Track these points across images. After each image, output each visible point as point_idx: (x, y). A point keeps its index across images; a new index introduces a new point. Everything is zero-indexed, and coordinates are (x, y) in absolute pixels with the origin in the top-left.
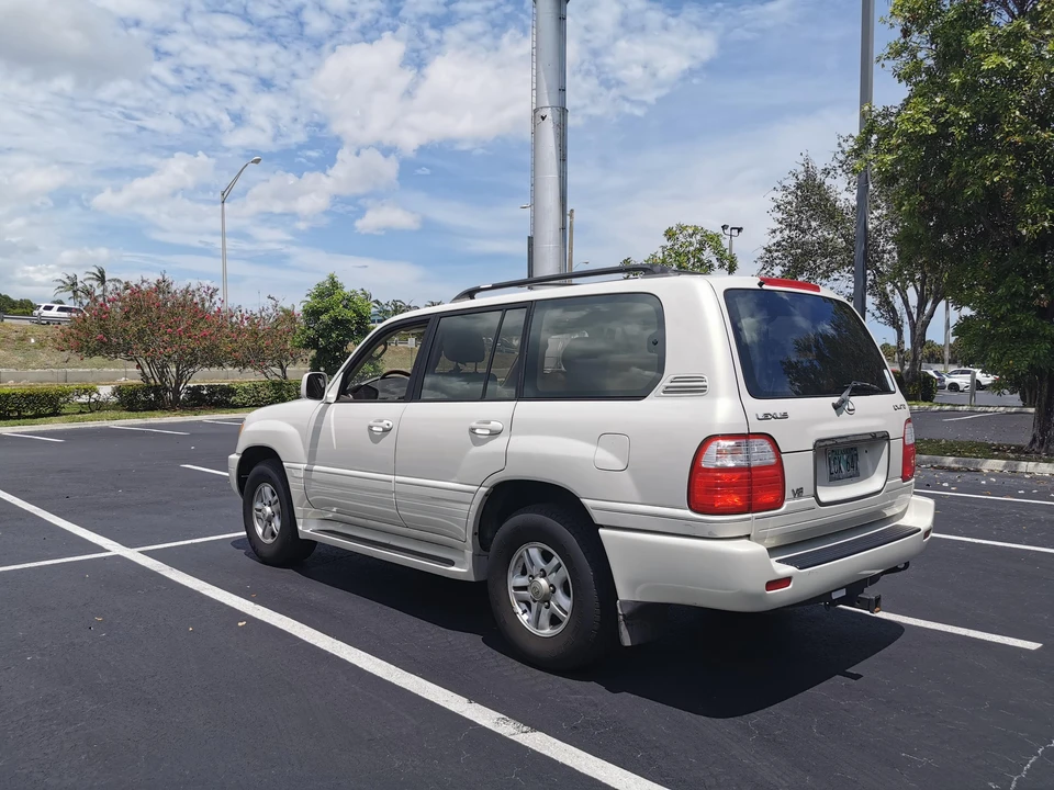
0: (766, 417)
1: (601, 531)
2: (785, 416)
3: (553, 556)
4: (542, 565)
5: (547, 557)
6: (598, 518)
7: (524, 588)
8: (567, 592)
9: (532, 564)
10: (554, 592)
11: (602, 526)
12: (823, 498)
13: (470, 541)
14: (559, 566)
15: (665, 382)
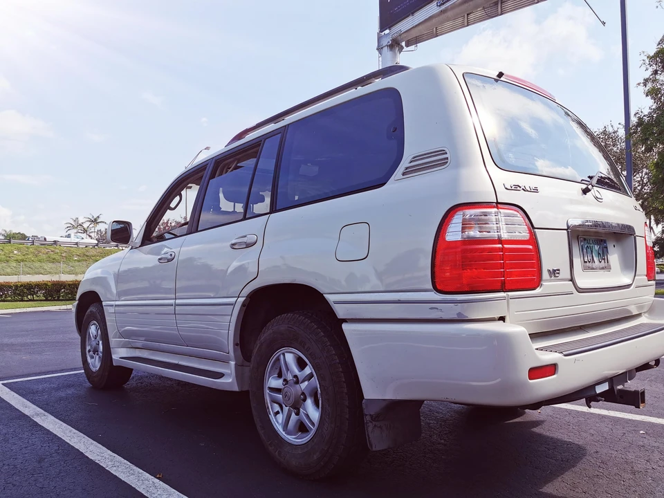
0: (517, 187)
1: (345, 326)
2: (536, 190)
3: (307, 365)
4: (296, 370)
5: (301, 365)
6: (340, 311)
7: (278, 390)
8: (316, 403)
9: (288, 369)
10: (305, 400)
11: (345, 321)
12: (581, 283)
13: (232, 353)
14: (311, 376)
15: (405, 163)
